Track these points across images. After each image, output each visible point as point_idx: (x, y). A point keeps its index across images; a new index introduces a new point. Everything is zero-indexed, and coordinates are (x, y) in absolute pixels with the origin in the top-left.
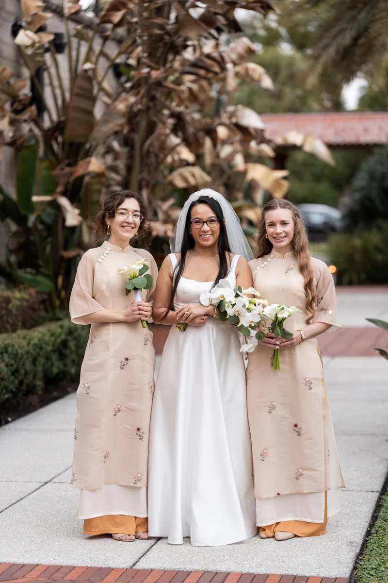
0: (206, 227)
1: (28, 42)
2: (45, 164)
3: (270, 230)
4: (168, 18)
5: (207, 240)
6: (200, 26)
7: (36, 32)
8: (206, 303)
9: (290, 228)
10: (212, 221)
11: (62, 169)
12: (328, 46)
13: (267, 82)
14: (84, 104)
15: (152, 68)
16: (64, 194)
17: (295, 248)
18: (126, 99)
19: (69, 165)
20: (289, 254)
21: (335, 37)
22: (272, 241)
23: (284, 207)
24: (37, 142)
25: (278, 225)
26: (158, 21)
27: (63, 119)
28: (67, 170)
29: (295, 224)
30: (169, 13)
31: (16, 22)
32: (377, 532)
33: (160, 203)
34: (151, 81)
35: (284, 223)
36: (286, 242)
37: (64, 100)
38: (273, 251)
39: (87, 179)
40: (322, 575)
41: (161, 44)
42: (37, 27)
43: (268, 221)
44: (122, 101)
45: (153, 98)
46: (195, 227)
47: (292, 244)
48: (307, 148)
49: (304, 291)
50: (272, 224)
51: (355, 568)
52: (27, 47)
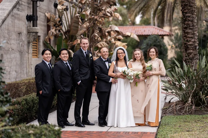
0: (121, 55)
1: (61, 8)
2: (65, 41)
3: (135, 56)
4: (98, 2)
5: (121, 57)
6: (107, 4)
7: (62, 5)
8: (121, 72)
9: (140, 55)
10: (122, 53)
11: (69, 42)
12: (137, 7)
13: (120, 18)
14: (76, 25)
15: (95, 16)
16: (70, 49)
17: (141, 60)
18: (86, 24)
19: (71, 41)
20: (140, 61)
21: (139, 5)
22: (136, 58)
23: (138, 51)
24: (62, 35)
25: (137, 54)
26: (96, 3)
27: (69, 29)
28: (71, 43)
29: (141, 54)
30: (98, 1)
31: (55, 2)
32: (161, 125)
33: (95, 51)
34: (94, 19)
35: (139, 54)
36: (139, 58)
37: (69, 24)
38: (136, 61)
39: (76, 45)
40: (150, 132)
41: (96, 9)
42: (62, 4)
43: (135, 54)
44: (85, 24)
45: (94, 24)
46: (118, 55)
47: (141, 59)
48: (132, 36)
49: (143, 69)
50: (136, 54)
51: (157, 131)
52: (60, 9)
